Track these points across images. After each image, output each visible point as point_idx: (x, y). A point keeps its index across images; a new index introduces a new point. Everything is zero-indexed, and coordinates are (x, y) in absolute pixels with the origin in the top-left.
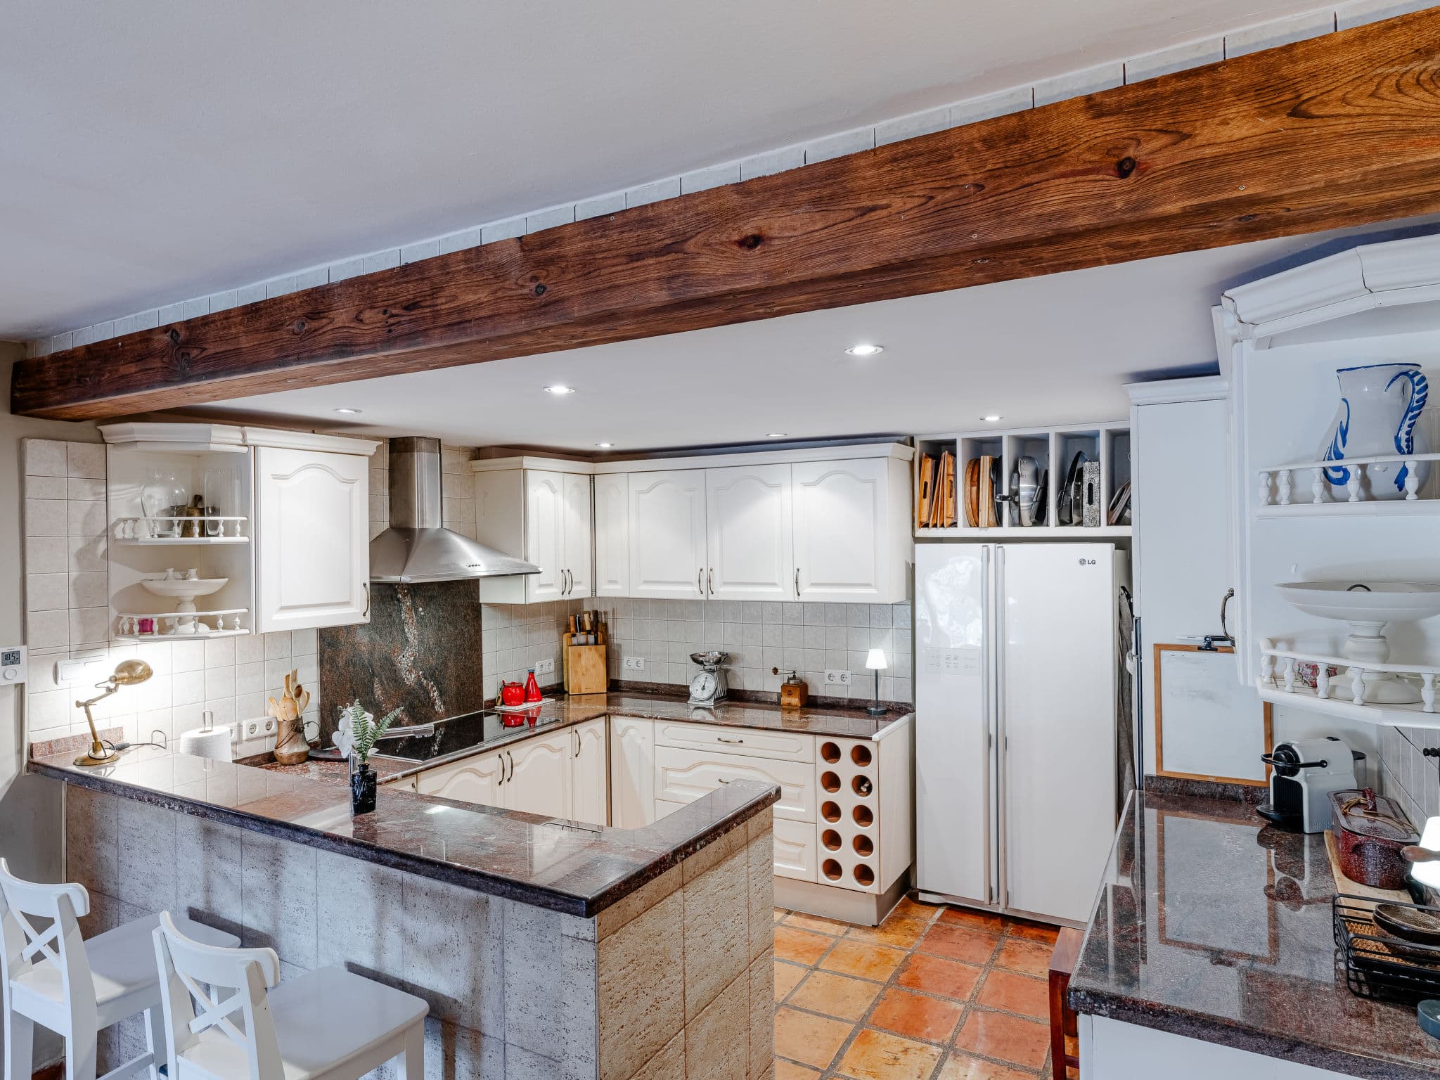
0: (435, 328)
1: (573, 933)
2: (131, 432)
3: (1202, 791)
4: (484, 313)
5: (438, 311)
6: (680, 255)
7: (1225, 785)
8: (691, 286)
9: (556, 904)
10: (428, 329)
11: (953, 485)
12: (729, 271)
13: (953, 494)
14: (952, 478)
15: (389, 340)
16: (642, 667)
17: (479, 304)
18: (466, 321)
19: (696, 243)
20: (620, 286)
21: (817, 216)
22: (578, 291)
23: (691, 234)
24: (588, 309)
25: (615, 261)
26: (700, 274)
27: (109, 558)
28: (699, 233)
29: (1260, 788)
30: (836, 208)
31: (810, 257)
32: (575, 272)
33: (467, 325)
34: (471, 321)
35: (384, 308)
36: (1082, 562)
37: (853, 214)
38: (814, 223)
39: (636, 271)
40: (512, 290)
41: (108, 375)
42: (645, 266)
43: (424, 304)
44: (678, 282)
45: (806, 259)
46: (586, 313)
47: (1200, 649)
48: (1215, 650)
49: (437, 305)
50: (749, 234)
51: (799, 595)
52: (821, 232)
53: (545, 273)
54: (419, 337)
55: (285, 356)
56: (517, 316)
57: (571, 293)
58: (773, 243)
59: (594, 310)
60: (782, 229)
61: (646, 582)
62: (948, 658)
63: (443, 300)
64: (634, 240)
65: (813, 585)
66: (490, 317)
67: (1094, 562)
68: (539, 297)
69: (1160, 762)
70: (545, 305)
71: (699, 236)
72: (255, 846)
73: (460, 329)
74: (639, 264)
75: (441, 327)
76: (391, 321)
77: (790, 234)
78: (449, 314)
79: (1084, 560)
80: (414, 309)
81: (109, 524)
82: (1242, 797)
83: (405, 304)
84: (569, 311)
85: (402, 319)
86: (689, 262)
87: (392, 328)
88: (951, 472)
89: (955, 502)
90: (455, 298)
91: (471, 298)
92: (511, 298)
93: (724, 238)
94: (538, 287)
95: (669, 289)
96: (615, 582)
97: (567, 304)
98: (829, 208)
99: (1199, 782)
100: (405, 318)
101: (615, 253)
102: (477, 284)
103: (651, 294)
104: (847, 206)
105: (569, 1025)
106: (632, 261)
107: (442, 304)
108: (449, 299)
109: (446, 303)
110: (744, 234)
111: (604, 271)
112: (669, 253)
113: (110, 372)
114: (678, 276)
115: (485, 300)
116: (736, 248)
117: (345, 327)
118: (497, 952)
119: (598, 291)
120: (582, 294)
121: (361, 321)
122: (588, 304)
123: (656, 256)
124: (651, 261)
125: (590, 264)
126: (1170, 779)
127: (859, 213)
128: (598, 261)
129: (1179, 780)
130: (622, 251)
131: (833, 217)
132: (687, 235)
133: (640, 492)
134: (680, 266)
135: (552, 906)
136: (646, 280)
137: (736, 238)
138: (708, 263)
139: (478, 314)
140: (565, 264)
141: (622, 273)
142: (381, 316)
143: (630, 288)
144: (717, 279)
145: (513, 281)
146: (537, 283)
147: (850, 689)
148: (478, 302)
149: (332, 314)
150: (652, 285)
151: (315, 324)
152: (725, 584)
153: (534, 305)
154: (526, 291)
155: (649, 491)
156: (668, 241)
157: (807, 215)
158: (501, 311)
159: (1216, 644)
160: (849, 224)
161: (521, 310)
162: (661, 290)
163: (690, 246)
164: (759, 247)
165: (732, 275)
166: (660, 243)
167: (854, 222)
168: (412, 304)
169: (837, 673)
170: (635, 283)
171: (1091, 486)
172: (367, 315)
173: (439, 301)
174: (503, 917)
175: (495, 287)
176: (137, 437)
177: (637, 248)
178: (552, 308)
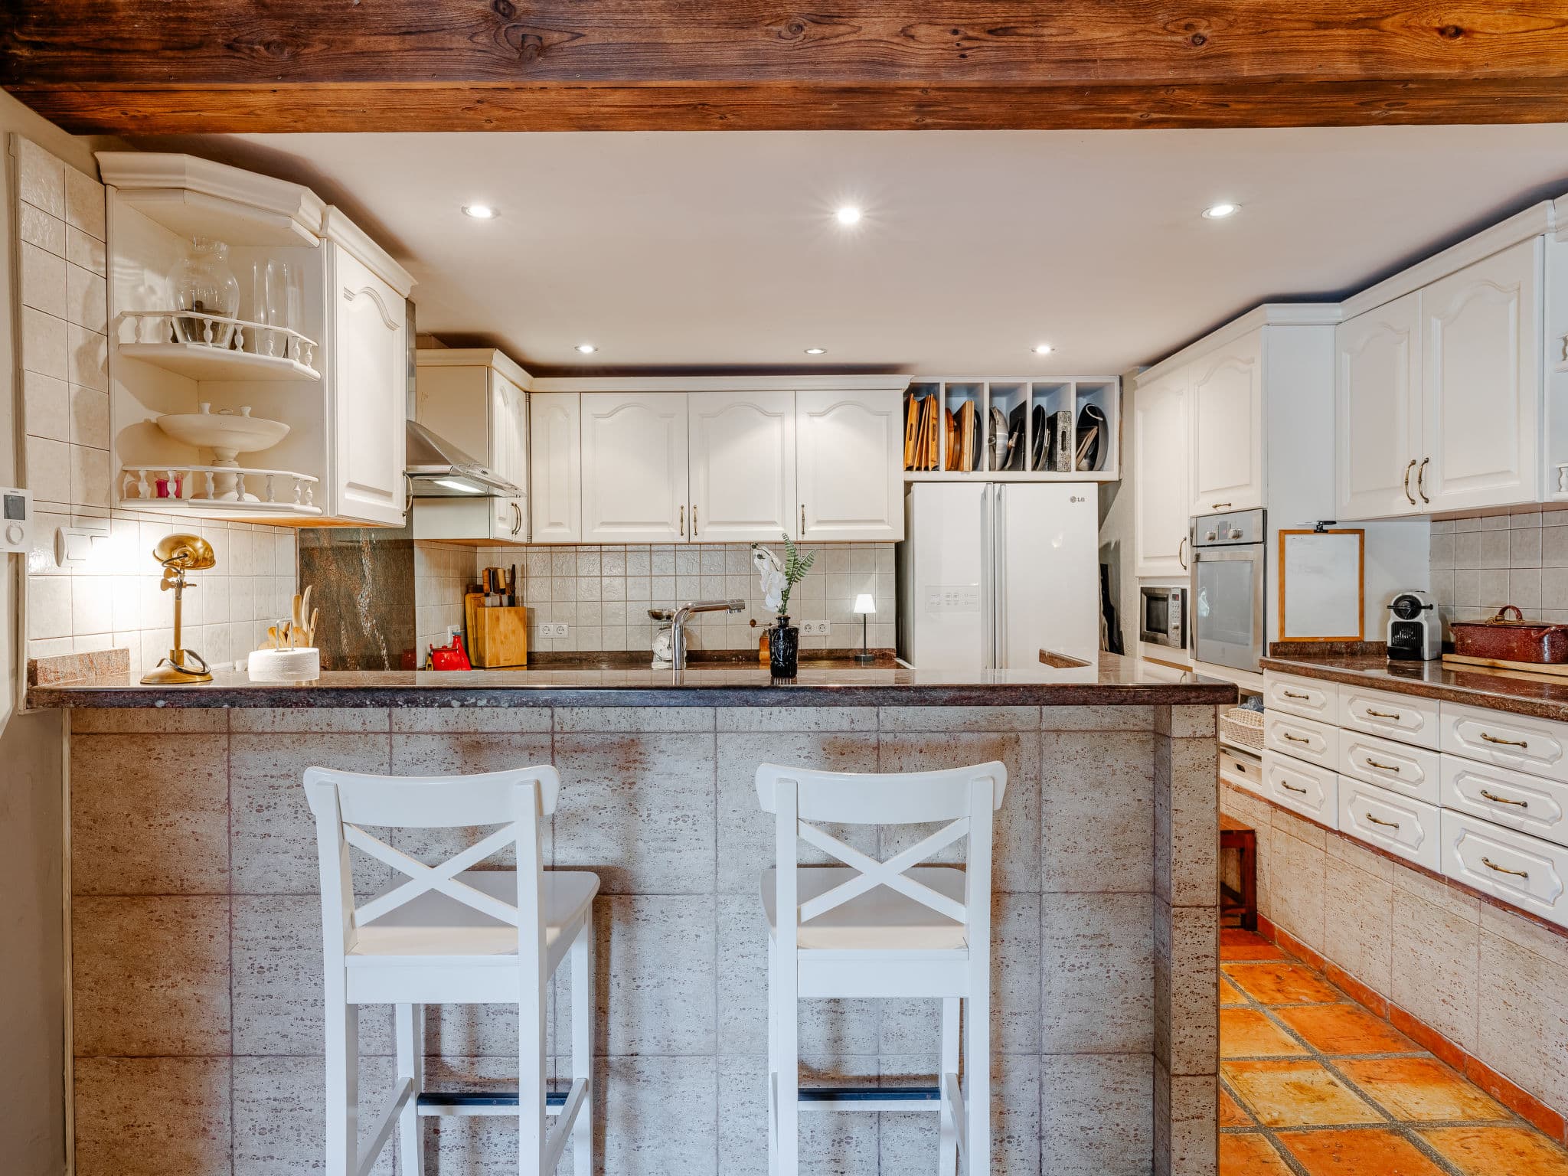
0: (1040, 62)
1: (1189, 733)
2: (181, 171)
3: (1316, 650)
4: (1114, 55)
5: (1043, 42)
6: (1375, 32)
7: (1332, 643)
8: (1386, 63)
9: (1198, 697)
10: (1030, 62)
11: (936, 428)
12: (1428, 56)
13: (936, 437)
14: (935, 422)
15: (961, 66)
16: (565, 633)
17: (1109, 44)
18: (1088, 61)
19: (1393, 23)
20: (1302, 51)
21: (1520, 20)
22: (1249, 49)
23: (1388, 12)
24: (1260, 69)
25: (1297, 25)
26: (1396, 54)
27: (111, 375)
28: (1397, 13)
29: (1356, 642)
30: (1537, 15)
31: (1511, 56)
32: (1246, 28)
33: (1090, 65)
34: (1096, 61)
35: (953, 27)
36: (1073, 500)
37: (1552, 23)
38: (1517, 24)
39: (1322, 39)
40: (1158, 34)
41: (318, 47)
42: (1334, 36)
43: (1021, 31)
44: (1370, 59)
45: (1508, 57)
46: (1259, 73)
47: (1315, 531)
48: (1326, 532)
49: (1042, 36)
50: (1451, 24)
51: (803, 533)
52: (1523, 35)
53: (1205, 23)
54: (1012, 69)
55: (762, 65)
56: (1164, 64)
57: (1240, 50)
58: (1475, 36)
59: (1268, 72)
60: (1484, 25)
61: (603, 524)
62: (948, 596)
63: (1054, 31)
64: (1322, 7)
65: (819, 522)
66: (1123, 60)
67: (1083, 500)
68: (1197, 48)
69: (1282, 630)
70: (1204, 58)
71: (1397, 16)
72: (583, 751)
73: (1078, 68)
74: (1327, 32)
75: (1046, 62)
76: (965, 44)
77: (1493, 31)
78: (1060, 49)
79: (1074, 498)
80: (1005, 35)
81: (112, 318)
82: (1344, 651)
83: (988, 27)
84: (1238, 67)
85: (984, 44)
86: (1385, 39)
87: (968, 53)
88: (935, 416)
89: (938, 446)
90: (1072, 31)
91: (1097, 34)
92: (1156, 44)
93: (1424, 22)
94: (1195, 36)
95: (1360, 63)
96: (558, 524)
97: (1234, 61)
98: (1532, 15)
99: (1313, 643)
100: (990, 44)
101: (1298, 17)
102: (1105, 20)
103: (1340, 65)
104: (1549, 16)
105: (1182, 832)
106: (1319, 28)
107: (1051, 35)
108: (1063, 31)
109: (1058, 35)
110: (1445, 23)
111: (1282, 33)
112: (1364, 27)
113: (329, 43)
114: (1372, 52)
115: (1118, 40)
116: (1436, 34)
117: (881, 41)
118: (1033, 795)
119: (1275, 53)
120: (1253, 53)
121: (912, 37)
122: (1263, 64)
123: (1348, 28)
124: (1341, 32)
125: (1267, 23)
126: (1292, 643)
127: (1559, 24)
128: (1276, 22)
129: (1298, 643)
130: (1306, 16)
131: (1534, 23)
132: (1384, 13)
133: (597, 416)
134: (1374, 43)
135: (1192, 700)
136: (1334, 50)
137: (1438, 25)
138: (1405, 45)
139: (1106, 55)
140: (1233, 17)
141: (1305, 39)
142: (949, 36)
143: (1314, 55)
144: (1415, 60)
145: (1160, 24)
146: (1194, 33)
147: (829, 640)
148: (1110, 41)
149: (855, 22)
150: (1341, 57)
151: (827, 30)
152: (711, 523)
153: (1189, 55)
154: (1179, 38)
155: (610, 415)
156: (1361, 16)
157: (1511, 17)
158: (1141, 56)
159: (1325, 527)
160: (1550, 32)
161: (1171, 59)
162: (1352, 62)
163: (1388, 24)
164: (1460, 38)
165: (1429, 60)
166: (1352, 16)
167: (1554, 31)
168: (1001, 28)
169: (815, 623)
170: (1322, 51)
171: (1064, 433)
172: (922, 31)
173: (1046, 31)
174: (1041, 753)
175: (1133, 28)
176: (190, 182)
177: (1325, 16)
178: (1213, 62)
